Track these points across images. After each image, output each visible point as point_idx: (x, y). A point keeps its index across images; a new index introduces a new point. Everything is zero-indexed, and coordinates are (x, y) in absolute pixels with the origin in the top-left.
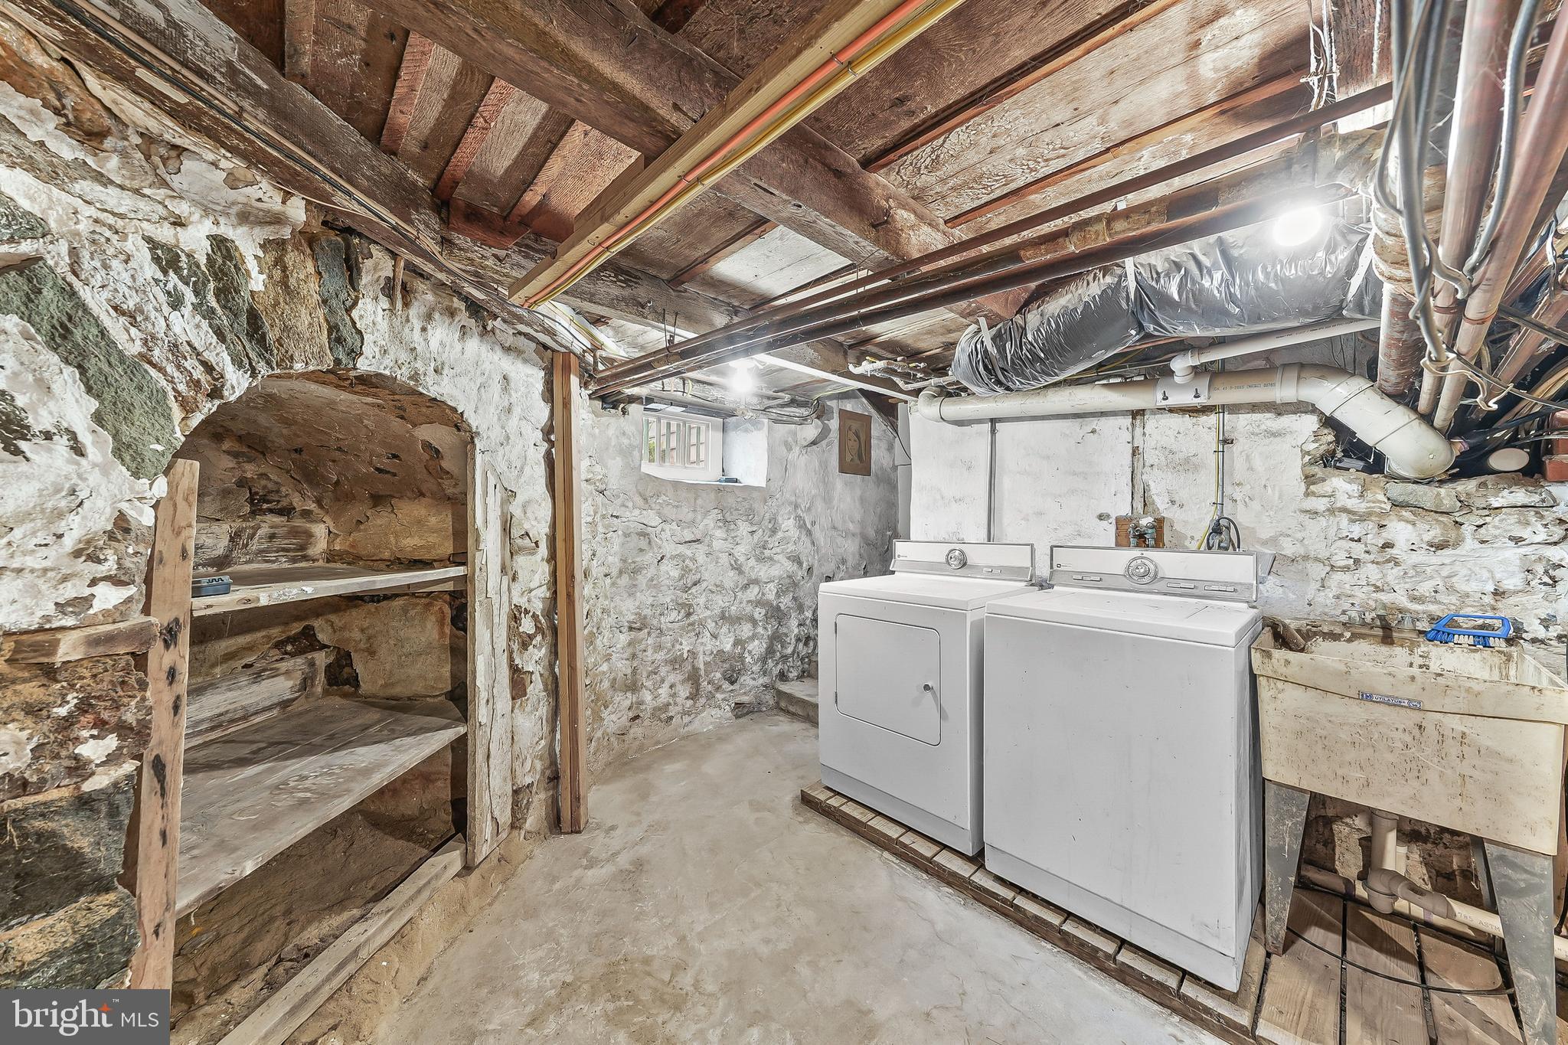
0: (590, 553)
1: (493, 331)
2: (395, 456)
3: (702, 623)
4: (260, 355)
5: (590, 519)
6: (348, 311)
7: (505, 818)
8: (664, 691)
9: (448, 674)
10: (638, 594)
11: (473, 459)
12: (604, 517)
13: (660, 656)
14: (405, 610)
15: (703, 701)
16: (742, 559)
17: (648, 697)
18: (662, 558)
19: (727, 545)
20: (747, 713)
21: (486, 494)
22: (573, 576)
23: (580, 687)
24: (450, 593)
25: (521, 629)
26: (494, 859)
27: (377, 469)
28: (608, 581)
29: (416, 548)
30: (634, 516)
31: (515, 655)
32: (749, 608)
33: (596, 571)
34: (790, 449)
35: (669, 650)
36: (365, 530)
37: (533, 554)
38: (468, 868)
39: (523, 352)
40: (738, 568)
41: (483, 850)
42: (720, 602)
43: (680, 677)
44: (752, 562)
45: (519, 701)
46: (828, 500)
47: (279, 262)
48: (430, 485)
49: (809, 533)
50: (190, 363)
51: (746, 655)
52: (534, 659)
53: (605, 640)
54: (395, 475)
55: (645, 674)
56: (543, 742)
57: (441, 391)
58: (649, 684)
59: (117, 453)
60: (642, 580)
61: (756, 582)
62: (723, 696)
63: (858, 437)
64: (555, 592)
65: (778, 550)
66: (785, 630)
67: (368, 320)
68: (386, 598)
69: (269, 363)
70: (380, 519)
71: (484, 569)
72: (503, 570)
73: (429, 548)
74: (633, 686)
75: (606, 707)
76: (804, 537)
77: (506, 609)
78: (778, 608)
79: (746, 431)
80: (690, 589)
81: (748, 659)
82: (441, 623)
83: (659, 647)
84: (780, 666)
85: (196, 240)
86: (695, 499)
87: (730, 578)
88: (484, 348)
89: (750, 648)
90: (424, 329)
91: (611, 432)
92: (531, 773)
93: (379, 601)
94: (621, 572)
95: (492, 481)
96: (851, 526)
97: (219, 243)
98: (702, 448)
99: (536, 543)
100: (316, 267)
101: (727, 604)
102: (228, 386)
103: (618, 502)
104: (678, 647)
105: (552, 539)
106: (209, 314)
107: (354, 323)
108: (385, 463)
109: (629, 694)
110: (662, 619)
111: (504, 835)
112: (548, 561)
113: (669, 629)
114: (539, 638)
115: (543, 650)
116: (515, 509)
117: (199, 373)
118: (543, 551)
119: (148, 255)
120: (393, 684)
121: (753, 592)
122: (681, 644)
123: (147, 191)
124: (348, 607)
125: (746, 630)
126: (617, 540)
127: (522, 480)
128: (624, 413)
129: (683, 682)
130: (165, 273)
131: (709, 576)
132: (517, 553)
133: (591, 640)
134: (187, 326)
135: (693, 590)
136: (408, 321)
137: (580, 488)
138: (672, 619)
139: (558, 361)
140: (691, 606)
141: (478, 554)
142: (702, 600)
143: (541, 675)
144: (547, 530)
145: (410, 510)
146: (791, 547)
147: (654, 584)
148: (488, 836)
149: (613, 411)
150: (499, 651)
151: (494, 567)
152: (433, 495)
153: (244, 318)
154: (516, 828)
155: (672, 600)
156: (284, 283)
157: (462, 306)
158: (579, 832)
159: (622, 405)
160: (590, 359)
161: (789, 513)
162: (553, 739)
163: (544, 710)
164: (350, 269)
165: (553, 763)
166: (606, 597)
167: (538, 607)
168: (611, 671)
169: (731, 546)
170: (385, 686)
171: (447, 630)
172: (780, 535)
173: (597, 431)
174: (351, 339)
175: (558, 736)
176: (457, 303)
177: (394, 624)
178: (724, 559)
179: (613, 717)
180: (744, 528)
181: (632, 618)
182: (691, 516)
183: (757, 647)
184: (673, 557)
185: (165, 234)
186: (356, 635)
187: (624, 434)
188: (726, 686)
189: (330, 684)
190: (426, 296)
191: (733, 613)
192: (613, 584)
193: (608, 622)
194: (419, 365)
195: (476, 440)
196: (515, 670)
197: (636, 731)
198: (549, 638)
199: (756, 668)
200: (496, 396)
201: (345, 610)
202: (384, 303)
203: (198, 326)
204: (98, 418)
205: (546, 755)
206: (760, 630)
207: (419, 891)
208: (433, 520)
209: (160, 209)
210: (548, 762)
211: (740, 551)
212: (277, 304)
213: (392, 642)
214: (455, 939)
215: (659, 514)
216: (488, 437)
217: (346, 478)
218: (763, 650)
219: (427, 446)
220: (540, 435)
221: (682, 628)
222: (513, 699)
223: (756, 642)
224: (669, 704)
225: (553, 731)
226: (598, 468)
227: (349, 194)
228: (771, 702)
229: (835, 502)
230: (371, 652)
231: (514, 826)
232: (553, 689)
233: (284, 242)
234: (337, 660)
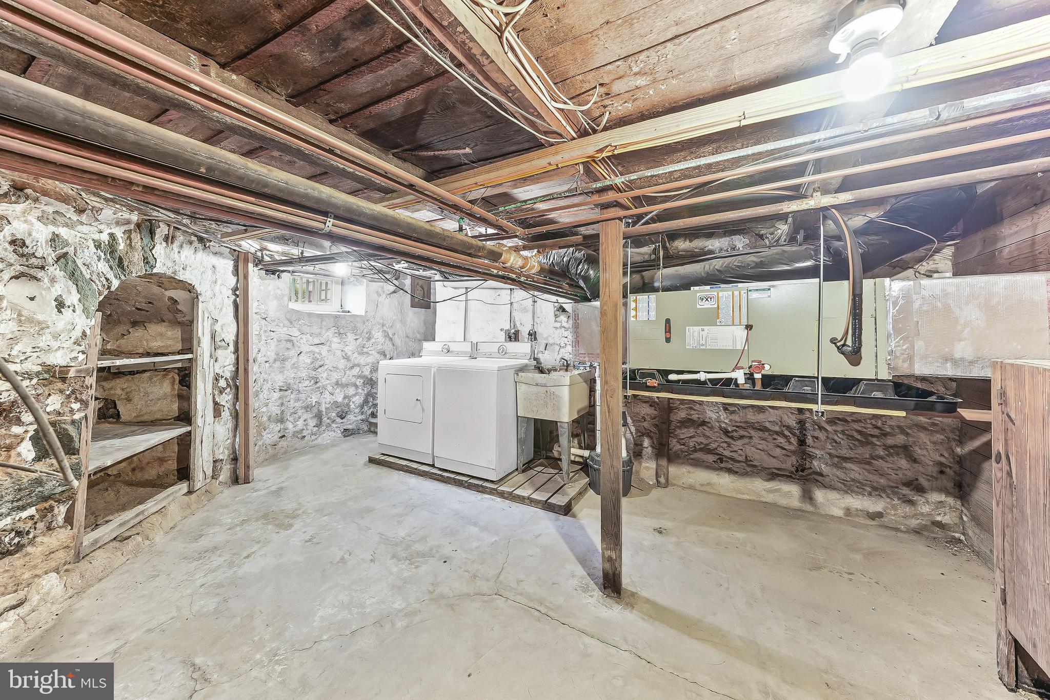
0: (257, 350)
1: (209, 247)
2: (150, 303)
3: (324, 388)
4: (122, 273)
5: (257, 333)
6: (151, 250)
7: (209, 472)
8: (300, 423)
9: (177, 408)
10: (285, 372)
11: (198, 306)
12: (265, 331)
13: (298, 404)
14: (150, 378)
15: (324, 428)
16: (349, 353)
17: (290, 426)
18: (300, 353)
19: (341, 346)
20: (351, 435)
21: (203, 321)
22: (248, 360)
23: (251, 418)
24: (178, 369)
25: (219, 385)
26: (203, 489)
27: (137, 308)
28: (267, 365)
29: (160, 347)
30: (283, 332)
31: (216, 397)
32: (353, 380)
33: (260, 359)
34: (379, 295)
35: (304, 402)
36: (127, 339)
37: (226, 349)
38: (190, 492)
39: (223, 254)
40: (347, 358)
41: (198, 485)
42: (335, 376)
43: (311, 416)
44: (356, 355)
45: (217, 419)
46: (403, 322)
47: (129, 238)
48: (169, 316)
49: (391, 339)
50: (103, 279)
51: (351, 403)
52: (226, 399)
53: (265, 396)
54: (148, 311)
55: (289, 414)
56: (229, 441)
57: (185, 277)
58: (291, 419)
59: (83, 311)
60: (288, 364)
61: (358, 365)
62: (336, 425)
63: (423, 288)
64: (238, 368)
65: (372, 348)
66: (375, 391)
67: (158, 253)
68: (138, 372)
69: (125, 275)
70: (137, 334)
71: (202, 355)
72: (211, 356)
73: (167, 347)
74: (281, 420)
75: (265, 430)
76: (387, 342)
77: (212, 375)
78: (371, 379)
79: (355, 285)
80: (317, 369)
81: (352, 406)
82: (173, 383)
83: (298, 400)
84: (371, 410)
85: (105, 237)
86: (321, 322)
87: (342, 364)
88: (205, 255)
89: (353, 400)
90: (179, 252)
91: (271, 288)
92: (223, 454)
93: (134, 374)
94: (275, 360)
95: (206, 315)
96: (418, 336)
97: (112, 235)
98: (329, 292)
99: (228, 344)
100: (141, 236)
101: (340, 377)
102: (113, 285)
103: (275, 323)
104: (309, 399)
105: (236, 343)
106: (108, 261)
107: (153, 255)
108: (143, 306)
109: (279, 424)
110: (300, 385)
111: (208, 481)
112: (234, 353)
113: (304, 390)
114: (229, 389)
115: (230, 396)
116: (217, 327)
117: (105, 282)
118: (232, 348)
119: (93, 245)
120: (142, 415)
121: (356, 371)
122: (311, 398)
123: (93, 224)
124: (113, 378)
125: (351, 391)
126: (273, 345)
127: (222, 313)
128: (279, 278)
129: (312, 418)
130: (97, 250)
131: (329, 362)
132: (218, 348)
133: (257, 395)
134: (103, 267)
135: (319, 370)
136: (172, 250)
137: (252, 317)
138: (305, 385)
139: (242, 257)
140: (317, 378)
141: (199, 348)
142: (325, 375)
143: (229, 409)
144: (234, 338)
145: (154, 329)
146: (380, 347)
147: (295, 366)
148: (201, 479)
149: (272, 276)
150: (208, 394)
151: (207, 355)
152: (170, 321)
153: (117, 260)
154: (215, 479)
155: (306, 375)
156: (130, 245)
157: (195, 239)
158: (249, 483)
159: (278, 273)
160: (259, 254)
161: (379, 329)
162: (234, 440)
163: (230, 425)
164: (151, 233)
165: (234, 452)
166: (266, 373)
167: (228, 375)
168: (268, 411)
169: (343, 346)
170: (137, 416)
171: (176, 387)
172: (373, 340)
173: (262, 287)
174: (152, 262)
175: (237, 440)
176: (193, 238)
177: (144, 385)
178: (339, 353)
179: (269, 436)
180: (351, 337)
181: (281, 384)
182: (318, 331)
183: (358, 400)
184: (307, 353)
185: (96, 236)
186: (119, 392)
187: (278, 288)
188: (339, 420)
189: (99, 419)
190: (180, 237)
191: (343, 382)
192: (271, 367)
193: (267, 386)
194: (177, 267)
195: (199, 297)
196: (216, 404)
197: (283, 443)
198: (233, 390)
199: (357, 411)
200: (210, 276)
201: (112, 380)
202: (164, 244)
203: (105, 266)
204: (80, 300)
205: (230, 448)
206: (360, 391)
207: (168, 496)
208: (169, 333)
209: (96, 228)
210: (231, 452)
211: (348, 350)
212: (127, 253)
213: (142, 395)
214: (186, 517)
215: (299, 330)
216: (205, 296)
217: (117, 313)
218: (361, 401)
219: (171, 299)
220: (230, 292)
221: (312, 390)
222: (214, 417)
223: (357, 397)
224: (303, 429)
225: (235, 436)
226: (262, 307)
227: (158, 211)
228: (366, 428)
229: (408, 323)
230: (129, 400)
231: (214, 477)
232: (236, 416)
233: (131, 230)
234: (106, 405)
